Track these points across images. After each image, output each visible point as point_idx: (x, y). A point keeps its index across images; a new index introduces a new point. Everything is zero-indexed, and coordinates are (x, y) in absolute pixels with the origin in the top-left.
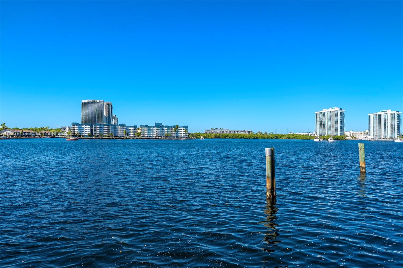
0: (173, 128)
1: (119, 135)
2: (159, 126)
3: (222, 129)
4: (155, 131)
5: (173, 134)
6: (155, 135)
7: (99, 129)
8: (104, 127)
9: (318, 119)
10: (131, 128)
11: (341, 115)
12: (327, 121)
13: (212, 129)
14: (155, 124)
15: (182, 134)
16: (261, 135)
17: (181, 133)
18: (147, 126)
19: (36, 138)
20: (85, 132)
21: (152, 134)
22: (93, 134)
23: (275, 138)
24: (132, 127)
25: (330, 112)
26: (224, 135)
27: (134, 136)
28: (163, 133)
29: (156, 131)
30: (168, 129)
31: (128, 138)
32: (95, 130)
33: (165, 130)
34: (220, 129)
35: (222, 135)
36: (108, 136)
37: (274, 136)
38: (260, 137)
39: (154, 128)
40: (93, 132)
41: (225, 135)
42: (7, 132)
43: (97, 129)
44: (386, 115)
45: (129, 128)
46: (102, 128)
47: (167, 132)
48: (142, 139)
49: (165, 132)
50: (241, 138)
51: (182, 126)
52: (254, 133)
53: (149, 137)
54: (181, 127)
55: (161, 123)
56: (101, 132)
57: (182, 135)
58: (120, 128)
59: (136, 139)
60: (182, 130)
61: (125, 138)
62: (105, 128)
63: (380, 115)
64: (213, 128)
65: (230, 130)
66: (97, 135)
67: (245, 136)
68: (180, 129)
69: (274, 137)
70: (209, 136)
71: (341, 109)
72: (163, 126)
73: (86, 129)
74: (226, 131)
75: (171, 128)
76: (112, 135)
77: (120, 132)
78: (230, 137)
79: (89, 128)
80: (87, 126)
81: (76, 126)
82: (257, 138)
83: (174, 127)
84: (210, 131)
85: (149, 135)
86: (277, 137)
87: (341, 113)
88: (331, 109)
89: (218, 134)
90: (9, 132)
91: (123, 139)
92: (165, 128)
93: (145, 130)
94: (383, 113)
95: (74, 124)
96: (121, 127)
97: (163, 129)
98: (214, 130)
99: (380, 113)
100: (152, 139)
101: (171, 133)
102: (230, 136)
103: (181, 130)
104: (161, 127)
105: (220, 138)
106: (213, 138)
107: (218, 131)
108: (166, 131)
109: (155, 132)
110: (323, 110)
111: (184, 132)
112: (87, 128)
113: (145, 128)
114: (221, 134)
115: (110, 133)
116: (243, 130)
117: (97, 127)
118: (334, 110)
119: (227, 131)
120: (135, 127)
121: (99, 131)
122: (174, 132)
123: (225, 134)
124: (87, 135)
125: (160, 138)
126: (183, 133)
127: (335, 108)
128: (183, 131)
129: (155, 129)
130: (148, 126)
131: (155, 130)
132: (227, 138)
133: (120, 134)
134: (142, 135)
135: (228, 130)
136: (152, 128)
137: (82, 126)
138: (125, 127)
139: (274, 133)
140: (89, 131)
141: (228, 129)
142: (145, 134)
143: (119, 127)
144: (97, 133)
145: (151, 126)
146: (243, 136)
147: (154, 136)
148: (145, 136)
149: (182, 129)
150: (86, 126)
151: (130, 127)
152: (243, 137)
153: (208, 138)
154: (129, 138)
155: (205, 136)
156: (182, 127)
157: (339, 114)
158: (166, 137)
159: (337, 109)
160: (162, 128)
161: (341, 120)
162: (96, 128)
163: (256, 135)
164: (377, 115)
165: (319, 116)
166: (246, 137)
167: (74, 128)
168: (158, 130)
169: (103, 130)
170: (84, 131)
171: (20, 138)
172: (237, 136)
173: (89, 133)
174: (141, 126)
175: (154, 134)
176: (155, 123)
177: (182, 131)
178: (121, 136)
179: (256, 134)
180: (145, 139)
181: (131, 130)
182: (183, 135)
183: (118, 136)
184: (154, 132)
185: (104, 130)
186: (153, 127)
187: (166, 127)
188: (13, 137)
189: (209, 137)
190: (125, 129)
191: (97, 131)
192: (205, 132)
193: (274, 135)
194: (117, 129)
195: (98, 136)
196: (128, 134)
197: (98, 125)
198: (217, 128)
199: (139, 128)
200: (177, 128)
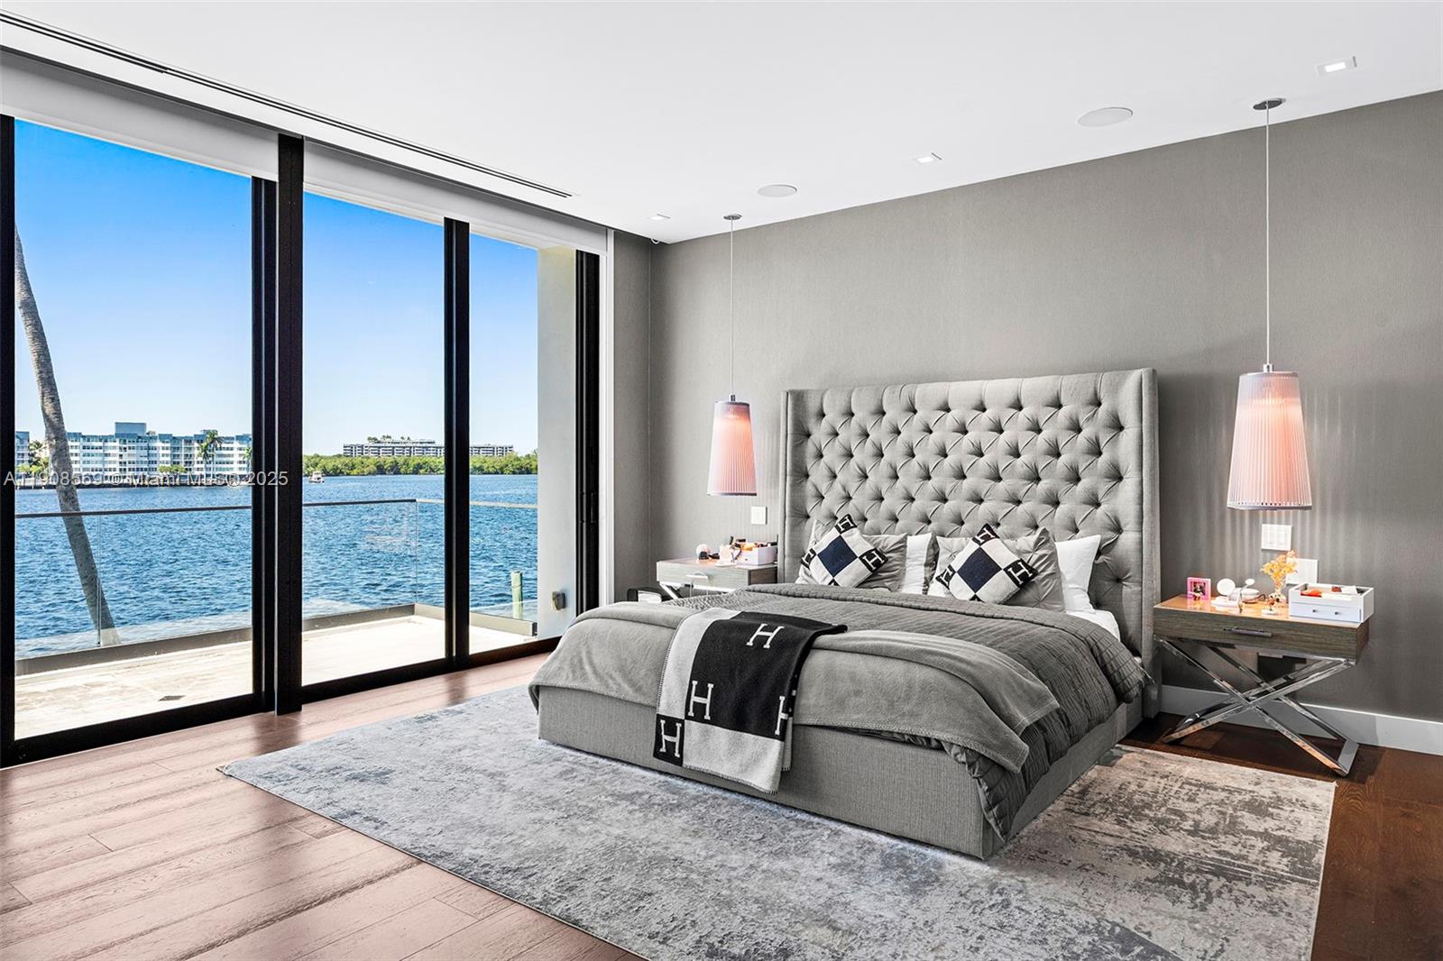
0: (196, 445)
2: (131, 434)
3: (409, 439)
4: (115, 455)
5: (196, 466)
6: (115, 470)
13: (369, 439)
14: (114, 426)
15: (236, 466)
17: (227, 463)
21: (100, 466)
26: (412, 464)
28: (150, 463)
29: (121, 456)
30: (173, 449)
33: (161, 452)
34: (402, 438)
35: (406, 463)
39: (110, 444)
41: (416, 462)
47: (169, 459)
49: (162, 459)
51: (234, 436)
52: (519, 455)
54: (229, 440)
55: (143, 425)
57: (232, 469)
60: (236, 452)
64: (373, 437)
67: (485, 466)
68: (223, 445)
70: (353, 467)
72: (150, 437)
74: (424, 445)
75: (188, 441)
78: (432, 470)
83: (199, 439)
84: (362, 447)
89: (388, 460)
92: (159, 444)
97: (149, 448)
98: (379, 442)
101: (186, 462)
102: (433, 467)
103: (228, 449)
104: (139, 437)
105: (398, 473)
106: (369, 474)
107: (394, 447)
108: (163, 455)
109: (117, 459)
111: (241, 459)
114: (401, 460)
122: (200, 459)
123: (416, 459)
126: (240, 462)
128: (240, 455)
129: (114, 448)
130: (84, 437)
131: (117, 452)
132: (422, 471)
135: (429, 443)
136: (100, 444)
141: (431, 439)
145: (95, 436)
146: (478, 465)
147: (109, 474)
149: (236, 444)
152: (481, 469)
153: (348, 474)
155: (338, 468)
156: (233, 438)
160: (146, 445)
163: (524, 462)
166: (491, 470)
168: (129, 452)
175: (110, 466)
176: (118, 424)
177: (232, 456)
179: (526, 456)
182: (240, 469)
184: (108, 459)
186: (105, 439)
187: (163, 438)
189: (355, 472)
192: (342, 452)
198: (389, 437)
199: (38, 444)
200: (210, 441)
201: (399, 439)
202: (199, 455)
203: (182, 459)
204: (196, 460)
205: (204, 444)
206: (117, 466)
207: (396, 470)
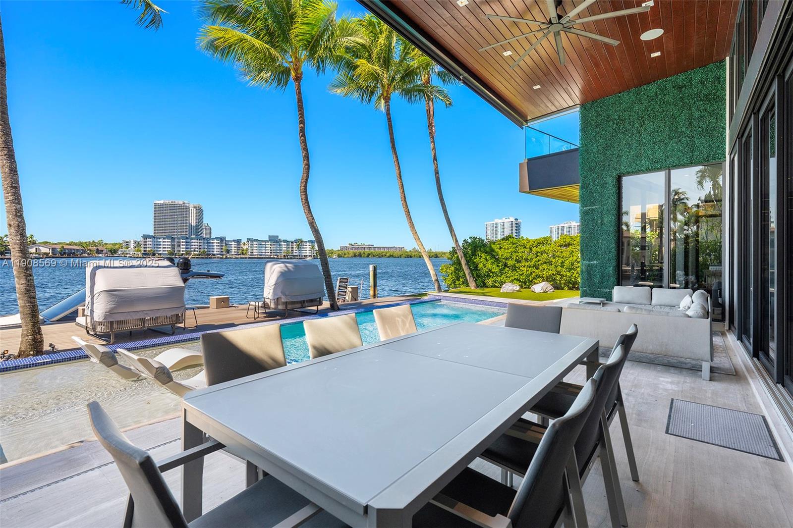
0: (295, 244)
1: (215, 253)
2: (274, 240)
3: (364, 244)
5: (295, 251)
7: (184, 244)
8: (192, 241)
9: (489, 232)
10: (233, 243)
11: (516, 227)
12: (499, 235)
15: (308, 252)
16: (416, 253)
17: (305, 250)
18: (256, 240)
19: (84, 257)
20: (163, 248)
21: (264, 251)
22: (175, 251)
23: (435, 257)
24: (234, 241)
25: (504, 223)
26: (366, 253)
27: (238, 255)
28: (280, 250)
29: (271, 247)
30: (287, 245)
31: (228, 257)
32: (179, 246)
33: (284, 246)
34: (362, 244)
35: (364, 253)
36: (199, 255)
37: (433, 254)
38: (414, 256)
39: (267, 243)
40: (175, 248)
42: (37, 247)
43: (182, 244)
44: (569, 227)
45: (230, 243)
46: (189, 242)
48: (249, 258)
49: (284, 249)
50: (388, 257)
52: (407, 251)
53: (260, 255)
54: (306, 242)
55: (278, 236)
56: (188, 248)
57: (306, 253)
58: (217, 243)
59: (241, 258)
60: (308, 247)
61: (224, 257)
62: (194, 243)
63: (563, 228)
64: (350, 243)
65: (375, 246)
66: (181, 252)
67: (394, 254)
68: (304, 244)
69: (432, 256)
70: (345, 254)
71: (516, 219)
72: (280, 241)
73: (164, 243)
75: (292, 242)
76: (204, 253)
77: (217, 249)
78: (374, 256)
79: (170, 243)
80: (167, 240)
81: (148, 240)
82: (411, 257)
83: (296, 241)
84: (347, 247)
85: (259, 252)
86: (436, 255)
87: (517, 224)
88: (504, 219)
89: (358, 252)
90: (40, 248)
91: (221, 258)
92: (283, 243)
93: (255, 246)
94: (567, 225)
95: (145, 237)
96: (219, 241)
97: (280, 245)
98: (353, 245)
99: (563, 225)
100: (264, 258)
102: (374, 254)
104: (276, 241)
105: (361, 256)
106: (351, 257)
107: (359, 248)
109: (269, 248)
110: (495, 220)
112: (167, 243)
113: (254, 243)
114: (362, 252)
115: (202, 250)
116: (392, 246)
117: (182, 241)
118: (508, 220)
119: (371, 247)
120: (238, 242)
121: (184, 247)
122: (296, 249)
123: (367, 251)
124: (166, 252)
125: (276, 257)
126: (309, 250)
127: (509, 218)
129: (268, 245)
130: (259, 240)
131: (269, 246)
132: (370, 256)
133: (217, 251)
134: (249, 253)
136: (264, 243)
137: (159, 240)
138: (224, 242)
139: (433, 250)
140: (170, 246)
141: (373, 244)
142: (254, 251)
143: (215, 241)
144: (182, 250)
145: (263, 241)
146: (391, 254)
147: (266, 254)
148: (254, 254)
149: (308, 244)
150: (164, 240)
151: (231, 241)
152: (392, 256)
153: (343, 257)
154: (231, 256)
155: (339, 254)
157: (514, 225)
158: (284, 255)
159: (512, 219)
160: (278, 243)
161: (516, 233)
162: (180, 242)
163: (409, 254)
164: (560, 228)
165: (490, 228)
166: (396, 256)
167: (146, 242)
168: (273, 246)
169: (191, 245)
170: (162, 246)
171: (58, 257)
172: (384, 254)
173: (170, 249)
174: (249, 240)
175: (267, 251)
176: (269, 236)
177: (307, 248)
178: (217, 254)
179: (410, 251)
180: (254, 258)
181: (233, 246)
182: (309, 253)
183: (214, 255)
184: (267, 249)
185: (193, 245)
186: (266, 241)
187: (285, 241)
188: (48, 255)
189: (346, 256)
190: (224, 245)
191: (182, 247)
192: (340, 249)
193: (433, 252)
194: (212, 244)
195: (182, 254)
196: (228, 251)
197: (183, 238)
198: (357, 243)
199: (244, 243)
200: (300, 243)
201: (360, 244)
202: (296, 248)
203: (290, 249)
204: (295, 249)
205: (298, 244)
206: (269, 251)
207: (360, 256)
